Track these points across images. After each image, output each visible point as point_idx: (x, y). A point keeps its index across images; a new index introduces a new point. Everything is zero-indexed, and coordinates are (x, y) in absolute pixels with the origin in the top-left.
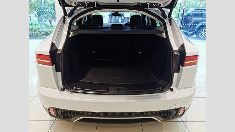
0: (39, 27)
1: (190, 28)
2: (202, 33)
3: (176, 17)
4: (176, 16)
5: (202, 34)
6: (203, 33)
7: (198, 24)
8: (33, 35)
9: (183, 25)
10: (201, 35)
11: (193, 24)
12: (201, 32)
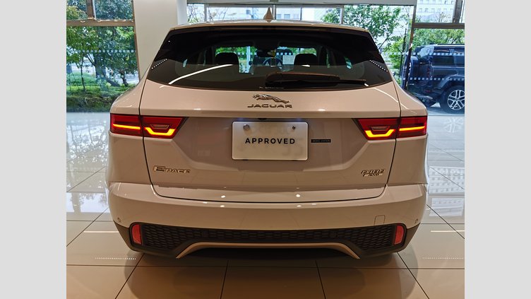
0: (99, 87)
1: (426, 87)
2: (454, 99)
3: (395, 67)
4: (396, 64)
5: (454, 101)
6: (455, 97)
7: (443, 79)
8: (85, 103)
9: (410, 82)
10: (451, 102)
11: (431, 79)
12: (450, 96)
